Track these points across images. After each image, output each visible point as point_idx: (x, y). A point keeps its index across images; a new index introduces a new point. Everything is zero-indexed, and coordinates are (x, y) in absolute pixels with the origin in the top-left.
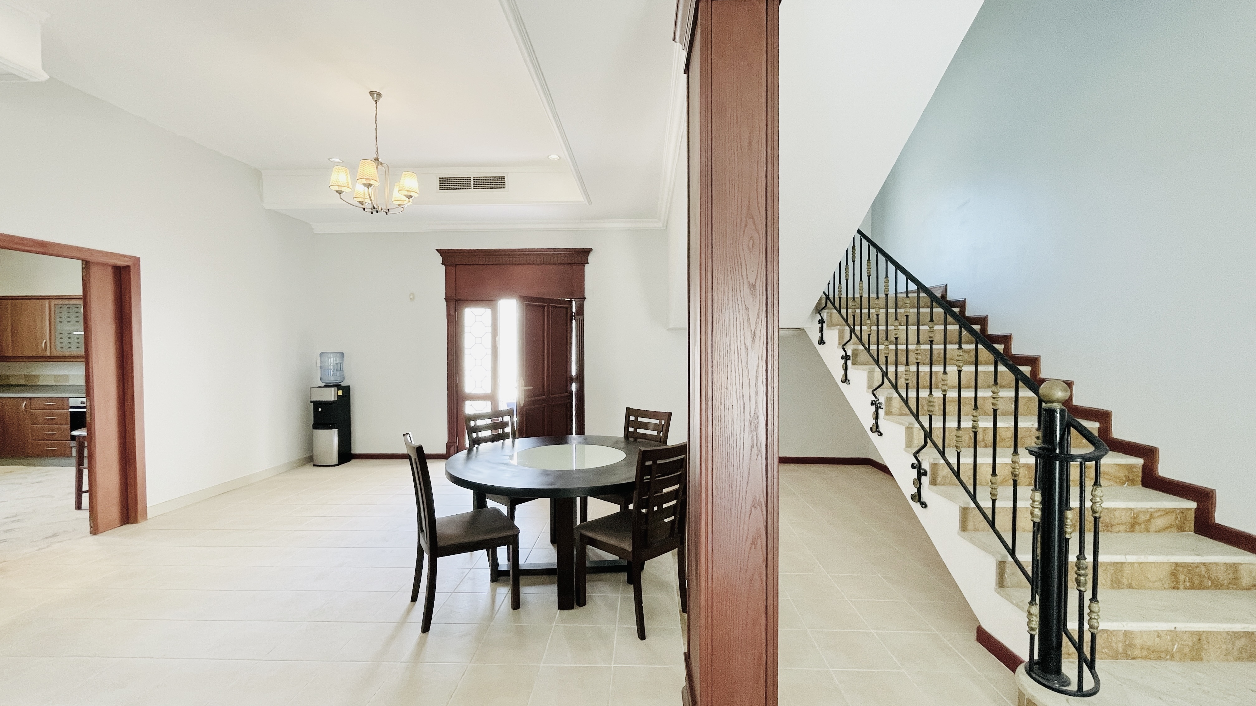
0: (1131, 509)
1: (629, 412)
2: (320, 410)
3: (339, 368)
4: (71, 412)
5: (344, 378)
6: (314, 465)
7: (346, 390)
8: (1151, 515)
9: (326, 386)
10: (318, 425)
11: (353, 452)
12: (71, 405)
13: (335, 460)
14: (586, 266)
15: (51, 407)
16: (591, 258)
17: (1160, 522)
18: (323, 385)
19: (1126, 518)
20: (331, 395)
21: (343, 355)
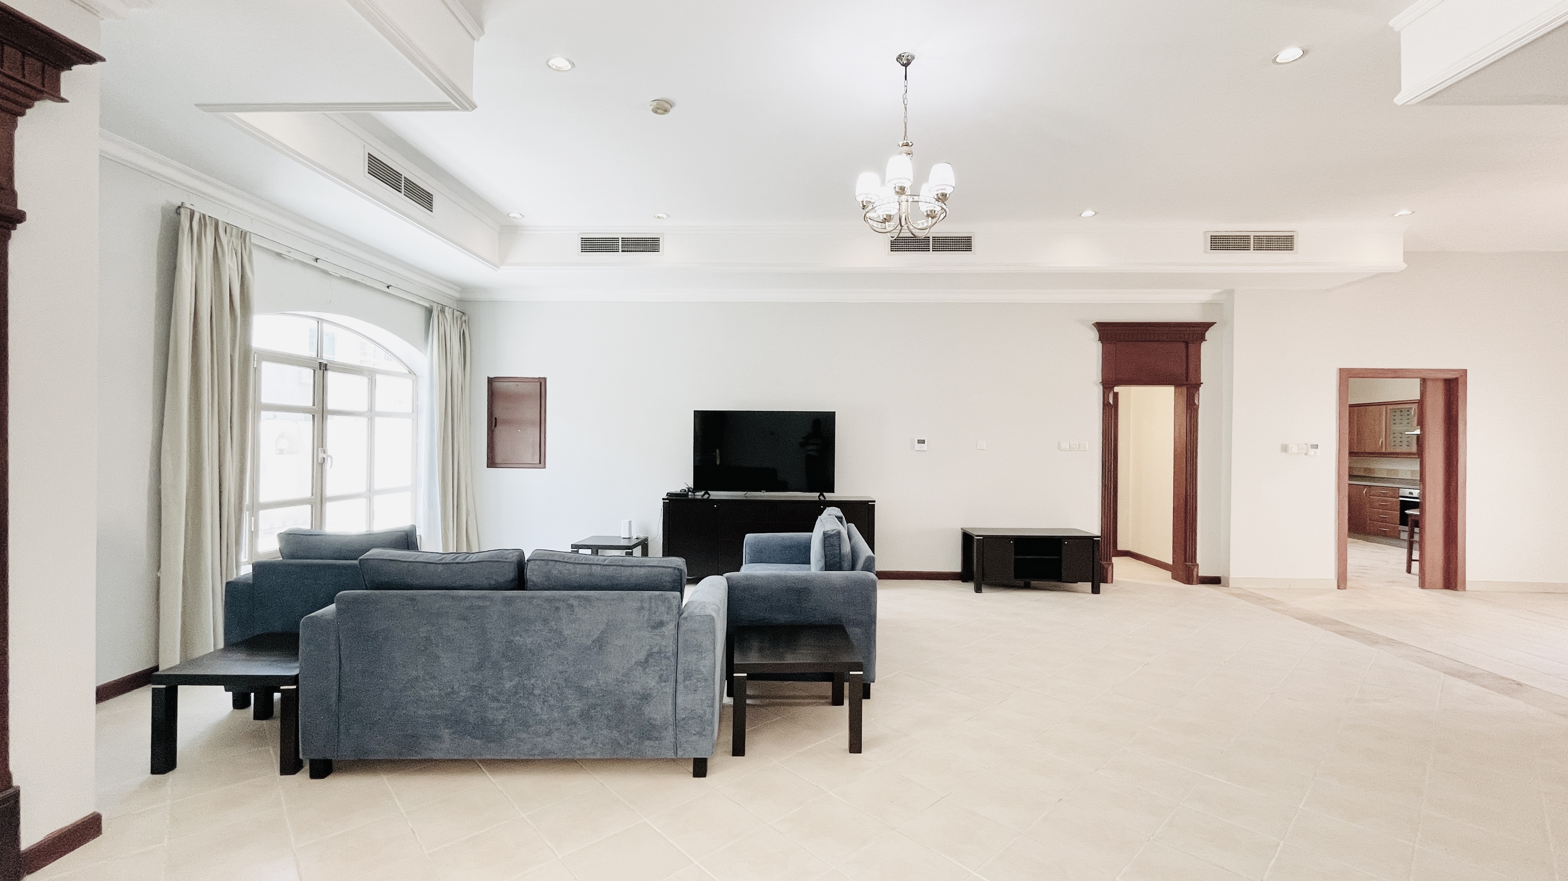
4: (1401, 501)
12: (1400, 495)
15: (1385, 495)
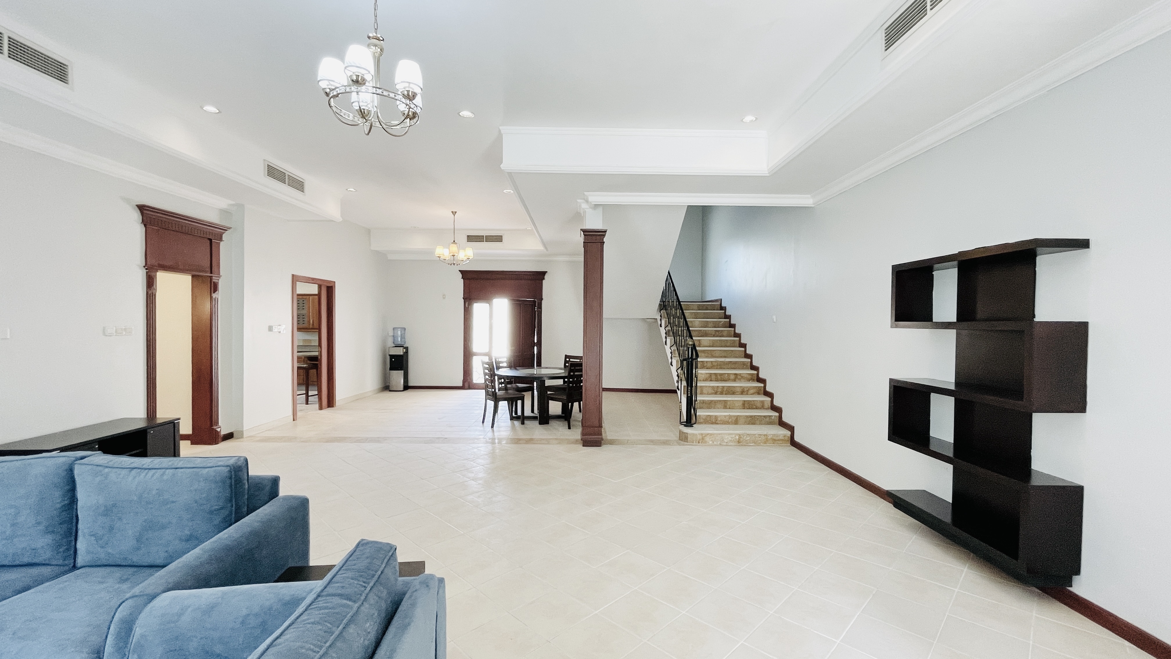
0: (741, 387)
1: (566, 357)
2: (393, 360)
3: (403, 337)
5: (405, 343)
6: (390, 391)
7: (407, 348)
8: (750, 388)
9: (395, 347)
10: (392, 368)
11: (409, 385)
13: (402, 389)
14: (544, 281)
16: (546, 277)
17: (751, 391)
18: (394, 346)
19: (739, 390)
20: (400, 352)
21: (405, 329)
